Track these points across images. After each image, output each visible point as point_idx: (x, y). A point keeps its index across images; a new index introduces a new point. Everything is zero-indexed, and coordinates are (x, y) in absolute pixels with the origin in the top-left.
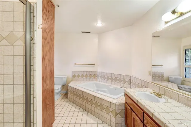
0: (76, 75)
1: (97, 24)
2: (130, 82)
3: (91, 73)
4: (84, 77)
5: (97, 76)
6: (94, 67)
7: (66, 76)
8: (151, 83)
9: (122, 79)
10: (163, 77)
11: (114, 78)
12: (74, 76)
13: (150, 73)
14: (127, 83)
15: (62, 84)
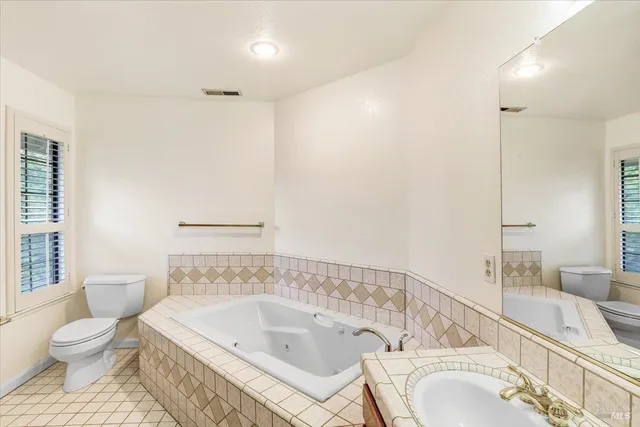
0: (187, 270)
1: (256, 48)
2: (403, 302)
3: (246, 262)
4: (220, 279)
5: (272, 275)
6: (259, 235)
7: (143, 277)
8: (497, 318)
9: (371, 289)
10: (536, 269)
11: (337, 282)
12: (176, 276)
13: (491, 269)
14: (389, 305)
15: (120, 309)
